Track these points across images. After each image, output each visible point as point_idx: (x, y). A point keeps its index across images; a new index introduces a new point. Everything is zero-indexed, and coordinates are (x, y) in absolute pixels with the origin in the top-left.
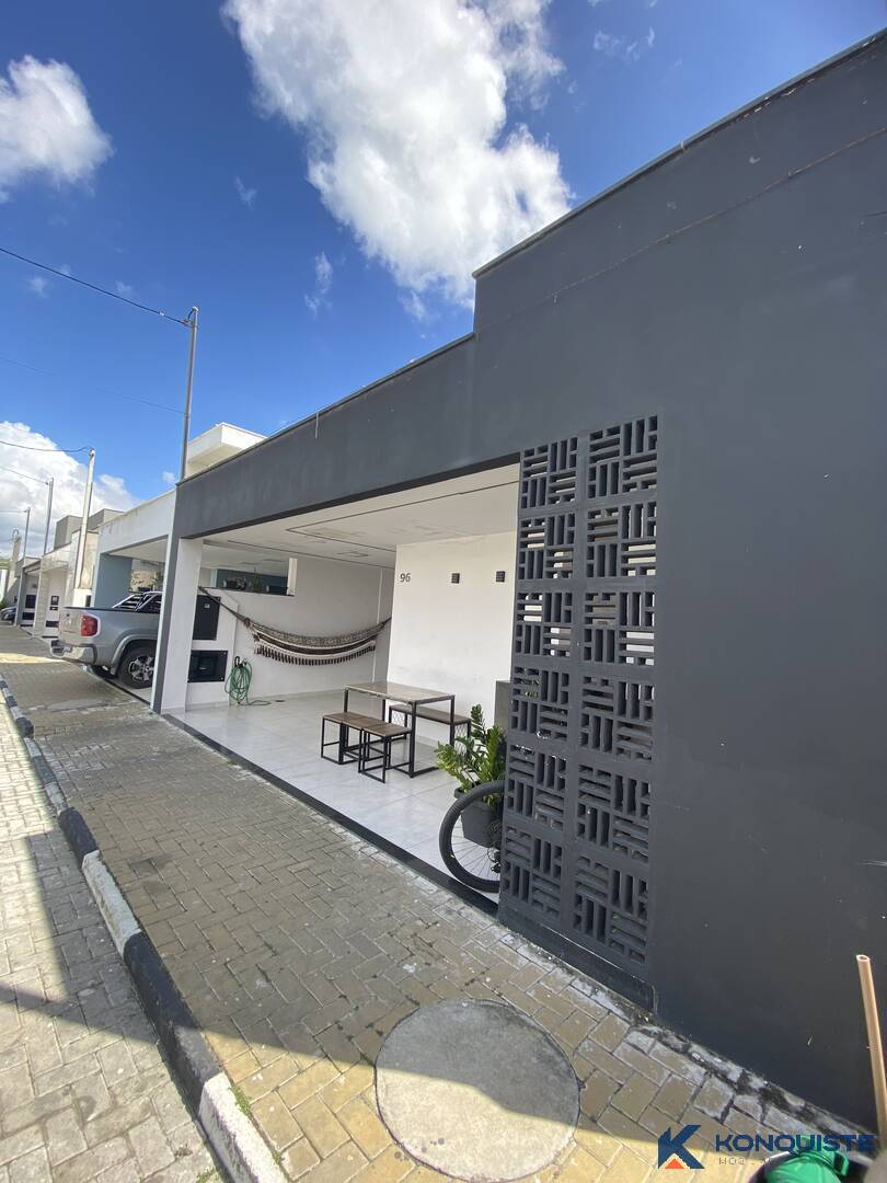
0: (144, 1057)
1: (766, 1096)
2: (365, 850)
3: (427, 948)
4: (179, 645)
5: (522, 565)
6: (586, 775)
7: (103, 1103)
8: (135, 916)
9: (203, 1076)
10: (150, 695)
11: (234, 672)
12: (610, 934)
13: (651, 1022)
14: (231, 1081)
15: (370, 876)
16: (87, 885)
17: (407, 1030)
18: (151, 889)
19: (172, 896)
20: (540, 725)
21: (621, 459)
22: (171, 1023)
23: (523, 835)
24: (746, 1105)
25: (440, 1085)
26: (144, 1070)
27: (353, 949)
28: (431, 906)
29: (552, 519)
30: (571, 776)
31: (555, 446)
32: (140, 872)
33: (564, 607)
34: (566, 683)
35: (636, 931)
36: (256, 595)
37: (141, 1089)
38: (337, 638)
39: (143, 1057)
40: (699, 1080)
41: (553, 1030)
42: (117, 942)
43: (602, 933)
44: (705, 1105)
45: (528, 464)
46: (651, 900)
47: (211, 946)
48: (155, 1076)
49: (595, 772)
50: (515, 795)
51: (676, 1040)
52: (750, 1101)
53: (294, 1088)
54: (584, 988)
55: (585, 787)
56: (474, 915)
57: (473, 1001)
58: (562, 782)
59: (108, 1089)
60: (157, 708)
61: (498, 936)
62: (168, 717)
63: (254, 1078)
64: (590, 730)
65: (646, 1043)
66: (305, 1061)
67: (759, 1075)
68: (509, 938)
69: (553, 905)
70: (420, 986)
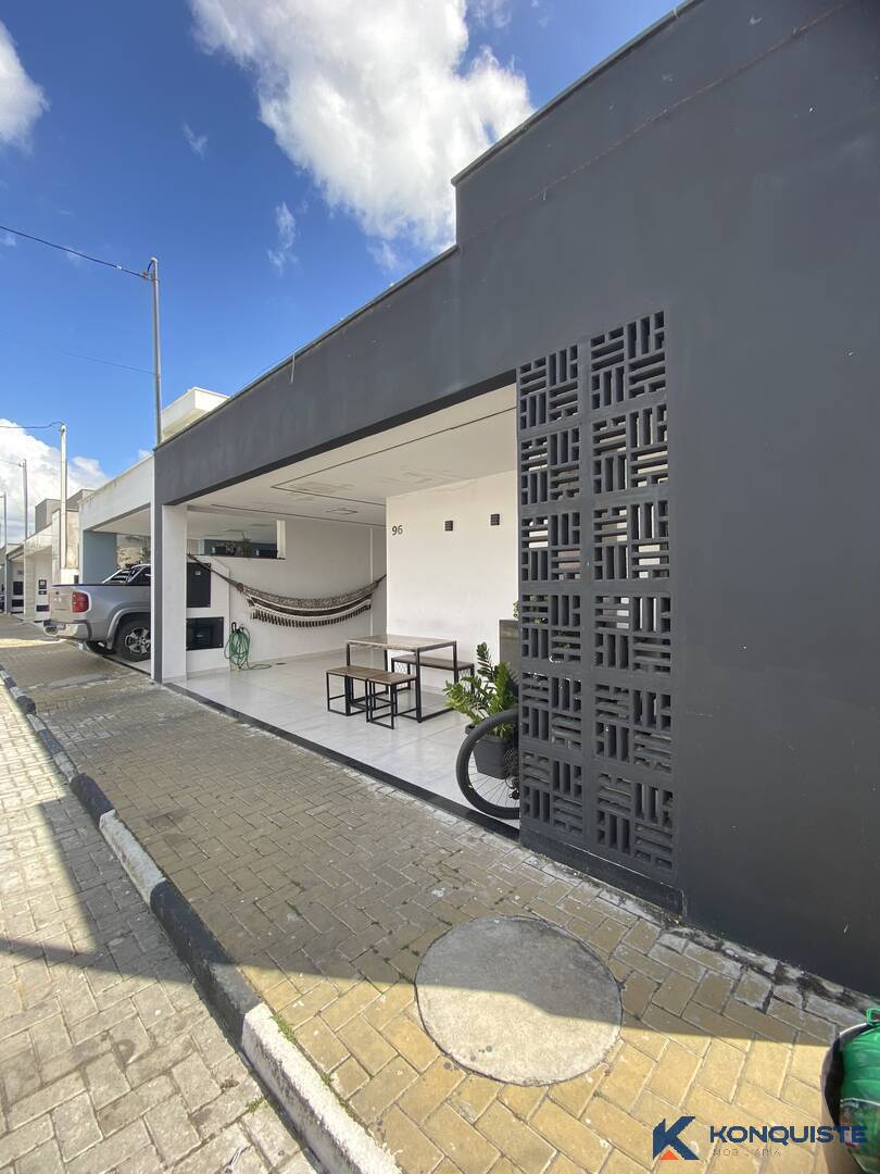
0: (182, 997)
1: (805, 985)
2: (381, 790)
3: (453, 873)
4: (174, 615)
5: (525, 490)
6: (602, 694)
7: (142, 1046)
8: (158, 867)
9: (243, 1008)
10: (150, 666)
11: (232, 638)
12: (635, 845)
13: (682, 924)
14: (272, 1010)
15: (389, 813)
16: (107, 843)
17: (442, 948)
18: (172, 841)
19: (193, 846)
20: (552, 650)
21: (626, 363)
22: (205, 961)
23: (541, 758)
24: (786, 995)
25: (483, 996)
26: (181, 1010)
27: (380, 880)
28: (453, 835)
29: (554, 438)
30: (587, 696)
31: (553, 358)
32: (159, 827)
33: (571, 528)
34: (577, 605)
35: (660, 839)
36: (246, 559)
37: (180, 1028)
38: (333, 599)
39: (179, 997)
40: (736, 974)
41: (586, 939)
42: (143, 892)
43: (626, 845)
44: (745, 996)
45: (525, 381)
46: (675, 808)
47: (238, 888)
48: (194, 1014)
49: (612, 690)
50: (530, 720)
51: (708, 939)
52: (790, 991)
53: (336, 1011)
54: (612, 898)
55: (602, 706)
56: (495, 840)
57: (505, 918)
58: (578, 703)
59: (147, 1030)
60: (158, 677)
61: (522, 858)
62: (169, 685)
63: (295, 1005)
64: (604, 649)
65: (679, 945)
66: (343, 985)
67: (794, 966)
68: (533, 859)
69: (575, 822)
70: (451, 908)
